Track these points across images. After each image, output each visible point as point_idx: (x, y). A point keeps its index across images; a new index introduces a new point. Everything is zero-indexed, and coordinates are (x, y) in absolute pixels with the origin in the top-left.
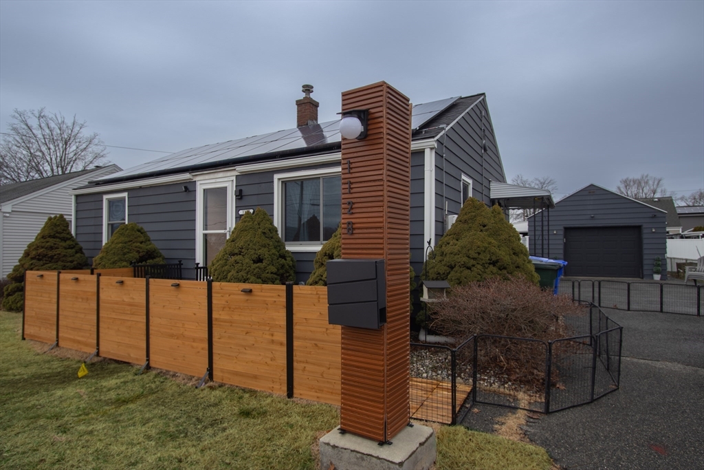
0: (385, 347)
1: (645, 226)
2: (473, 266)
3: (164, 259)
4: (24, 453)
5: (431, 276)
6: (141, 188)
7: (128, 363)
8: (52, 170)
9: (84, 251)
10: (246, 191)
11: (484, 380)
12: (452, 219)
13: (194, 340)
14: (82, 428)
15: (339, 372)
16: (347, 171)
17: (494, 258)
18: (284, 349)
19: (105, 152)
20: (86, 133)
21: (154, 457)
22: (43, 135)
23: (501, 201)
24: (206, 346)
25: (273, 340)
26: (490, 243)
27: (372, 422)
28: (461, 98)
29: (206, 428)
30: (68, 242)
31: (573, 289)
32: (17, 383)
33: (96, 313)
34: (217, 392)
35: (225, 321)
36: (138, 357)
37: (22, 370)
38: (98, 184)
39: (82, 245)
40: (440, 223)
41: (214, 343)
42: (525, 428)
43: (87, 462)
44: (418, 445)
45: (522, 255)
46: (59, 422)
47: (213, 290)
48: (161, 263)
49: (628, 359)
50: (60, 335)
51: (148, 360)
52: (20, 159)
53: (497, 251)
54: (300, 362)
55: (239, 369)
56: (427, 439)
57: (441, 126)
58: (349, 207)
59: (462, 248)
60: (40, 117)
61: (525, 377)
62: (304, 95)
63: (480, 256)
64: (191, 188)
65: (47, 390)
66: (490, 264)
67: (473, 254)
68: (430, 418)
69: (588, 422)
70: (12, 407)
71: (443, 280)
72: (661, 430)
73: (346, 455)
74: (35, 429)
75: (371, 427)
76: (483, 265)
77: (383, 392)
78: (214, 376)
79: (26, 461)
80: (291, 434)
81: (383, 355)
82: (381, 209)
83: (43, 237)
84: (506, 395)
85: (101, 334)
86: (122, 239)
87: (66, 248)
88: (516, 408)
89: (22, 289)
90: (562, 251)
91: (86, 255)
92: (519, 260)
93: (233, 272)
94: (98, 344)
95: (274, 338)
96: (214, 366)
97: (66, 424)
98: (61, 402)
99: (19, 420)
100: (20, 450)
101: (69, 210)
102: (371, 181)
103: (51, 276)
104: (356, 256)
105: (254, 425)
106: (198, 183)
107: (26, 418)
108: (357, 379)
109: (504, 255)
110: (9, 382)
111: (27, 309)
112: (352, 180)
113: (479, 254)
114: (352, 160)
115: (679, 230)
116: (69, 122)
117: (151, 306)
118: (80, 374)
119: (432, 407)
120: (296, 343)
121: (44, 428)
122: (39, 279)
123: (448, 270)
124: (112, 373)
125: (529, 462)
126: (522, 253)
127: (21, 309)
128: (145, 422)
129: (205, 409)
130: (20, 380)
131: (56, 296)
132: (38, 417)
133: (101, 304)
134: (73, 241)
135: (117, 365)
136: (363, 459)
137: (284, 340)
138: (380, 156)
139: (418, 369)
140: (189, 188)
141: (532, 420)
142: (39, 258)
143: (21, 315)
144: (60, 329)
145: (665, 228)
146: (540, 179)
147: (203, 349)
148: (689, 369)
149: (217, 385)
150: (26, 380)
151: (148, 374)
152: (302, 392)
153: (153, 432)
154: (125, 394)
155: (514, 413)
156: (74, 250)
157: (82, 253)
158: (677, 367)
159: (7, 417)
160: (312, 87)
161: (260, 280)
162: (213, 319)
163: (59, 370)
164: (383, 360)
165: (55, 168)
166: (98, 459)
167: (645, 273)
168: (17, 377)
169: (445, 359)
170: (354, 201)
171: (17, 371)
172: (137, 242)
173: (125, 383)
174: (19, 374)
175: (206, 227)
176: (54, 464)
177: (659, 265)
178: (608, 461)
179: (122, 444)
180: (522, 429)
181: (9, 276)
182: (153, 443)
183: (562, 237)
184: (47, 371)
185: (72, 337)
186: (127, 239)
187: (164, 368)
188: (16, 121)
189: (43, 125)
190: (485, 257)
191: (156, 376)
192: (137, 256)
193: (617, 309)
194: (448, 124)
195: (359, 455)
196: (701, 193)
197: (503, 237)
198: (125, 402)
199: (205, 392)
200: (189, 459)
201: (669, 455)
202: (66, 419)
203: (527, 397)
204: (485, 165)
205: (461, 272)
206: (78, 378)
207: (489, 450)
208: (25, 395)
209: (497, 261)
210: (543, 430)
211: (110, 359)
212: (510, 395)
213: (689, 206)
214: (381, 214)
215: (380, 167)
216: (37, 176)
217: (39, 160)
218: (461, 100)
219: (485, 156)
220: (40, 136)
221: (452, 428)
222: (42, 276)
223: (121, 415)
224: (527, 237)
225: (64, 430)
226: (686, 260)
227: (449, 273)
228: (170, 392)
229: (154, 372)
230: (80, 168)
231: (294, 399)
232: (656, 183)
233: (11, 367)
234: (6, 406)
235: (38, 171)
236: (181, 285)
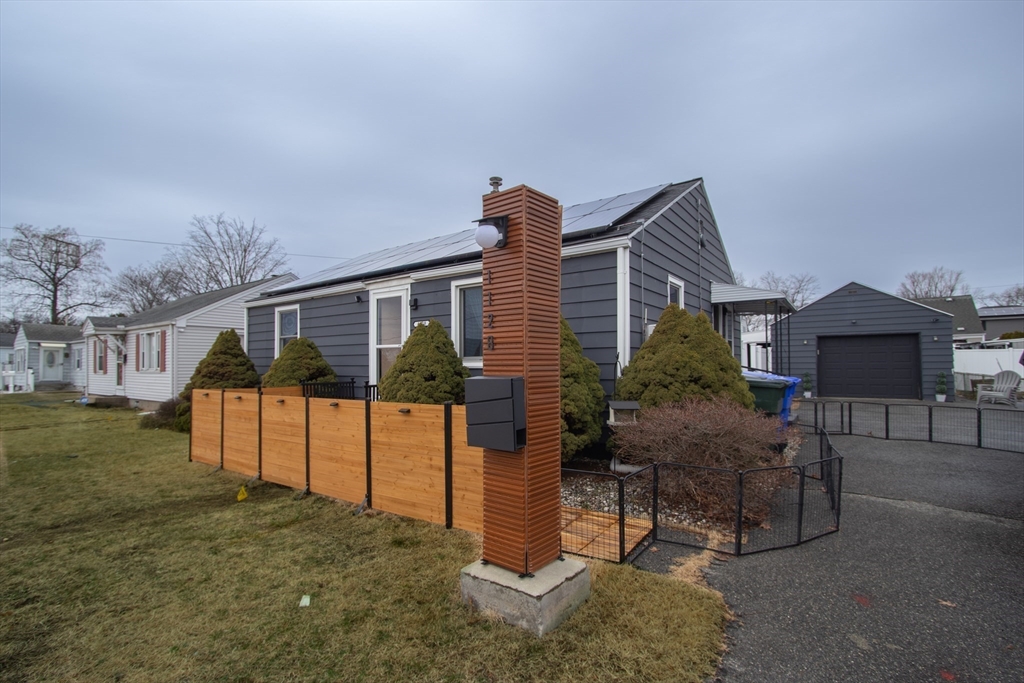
0: (526, 471)
1: (923, 333)
2: (671, 383)
3: (336, 376)
4: (175, 571)
5: (623, 396)
6: (312, 298)
7: (289, 488)
8: (231, 280)
9: (256, 368)
10: (422, 300)
11: (674, 516)
12: (651, 328)
13: (353, 464)
14: (233, 550)
15: (482, 497)
16: (487, 282)
17: (696, 375)
18: (443, 475)
19: (284, 259)
20: (266, 238)
21: (296, 581)
22: (222, 243)
23: (727, 306)
24: (365, 470)
25: (431, 465)
26: (691, 357)
27: (514, 552)
28: (672, 185)
29: (354, 555)
30: (240, 359)
31: (816, 412)
32: (178, 505)
33: (258, 434)
34: (374, 520)
35: (383, 444)
36: (297, 481)
37: (185, 492)
38: (270, 295)
39: (254, 361)
40: (637, 333)
41: (373, 467)
42: (707, 570)
43: (232, 583)
44: (564, 580)
45: (731, 371)
46: (213, 544)
47: (372, 410)
48: (333, 381)
49: (864, 497)
50: (225, 457)
51: (308, 485)
52: (200, 269)
53: (700, 366)
54: (460, 489)
55: (398, 495)
56: (577, 575)
57: (638, 221)
58: (489, 320)
59: (658, 363)
60: (219, 223)
61: (724, 513)
62: (492, 189)
63: (679, 373)
64: (364, 298)
65: (206, 513)
66: (691, 381)
67: (670, 370)
68: (596, 555)
69: (786, 566)
70: (170, 528)
71: (636, 400)
72: (874, 579)
73: (486, 587)
74: (188, 549)
75: (512, 557)
76: (682, 383)
77: (524, 520)
78: (373, 503)
79: (176, 578)
80: (440, 565)
81: (523, 480)
82: (520, 323)
83: (214, 354)
84: (696, 533)
85: (263, 457)
86: (292, 355)
87: (237, 366)
88: (702, 548)
89: (189, 409)
90: (814, 366)
91: (258, 373)
92: (728, 377)
93: (403, 391)
94: (260, 467)
95: (433, 463)
96: (373, 492)
97: (218, 546)
98: (217, 524)
99: (176, 540)
100: (172, 568)
101: (242, 325)
102: (510, 292)
103: (216, 394)
104: (497, 373)
105: (404, 555)
106: (371, 293)
107: (181, 538)
108: (498, 506)
109: (708, 371)
110: (171, 503)
111: (194, 429)
112: (493, 292)
113: (678, 370)
114: (492, 270)
115: (982, 339)
116: (248, 227)
117: (311, 427)
118: (240, 498)
119: (604, 543)
120: (455, 468)
121: (196, 548)
122: (204, 398)
123: (642, 388)
124: (272, 497)
125: (698, 606)
126: (731, 369)
127: (189, 430)
128: (294, 547)
129: (358, 537)
130: (181, 501)
131: (220, 416)
132: (194, 538)
133: (263, 424)
134: (245, 357)
135: (278, 490)
136: (502, 592)
137: (443, 465)
138: (520, 265)
139: (600, 502)
140: (361, 299)
141: (717, 562)
142: (211, 375)
143: (188, 436)
144: (225, 451)
145: (951, 335)
146: (797, 275)
147: (361, 473)
148: (939, 510)
149: (375, 513)
150: (187, 502)
151: (307, 499)
152: (461, 522)
153: (301, 557)
154: (280, 519)
155: (699, 554)
156: (245, 367)
157: (254, 370)
158: (925, 508)
159: (164, 537)
160: (501, 180)
161: (432, 400)
162: (372, 442)
163: (221, 492)
164: (523, 486)
165: (234, 278)
166: (243, 580)
167: (925, 392)
168: (179, 499)
169: (634, 491)
170: (495, 313)
171: (179, 493)
172: (307, 358)
173: (283, 508)
174: (182, 496)
175: (379, 341)
176: (201, 583)
177: (943, 383)
178: (794, 610)
179: (268, 567)
180: (702, 571)
181: (181, 395)
182: (298, 568)
183: (814, 348)
184: (209, 493)
185: (235, 459)
186: (297, 356)
187: (324, 493)
188: (194, 229)
189: (222, 231)
190: (685, 374)
191: (315, 502)
192: (307, 373)
193: (873, 437)
194: (647, 219)
195: (498, 587)
196: (1019, 290)
197: (707, 350)
198: (279, 526)
199: (362, 519)
200: (330, 585)
201: (873, 607)
202: (218, 541)
203: (720, 537)
204: (702, 263)
205: (657, 391)
206: (237, 501)
207: (654, 592)
208: (184, 517)
209: (700, 378)
210: (728, 573)
211: (273, 483)
212: (701, 534)
213: (1002, 306)
214: (520, 328)
215: (520, 277)
216: (216, 287)
217: (218, 270)
218: (673, 188)
219: (703, 253)
220: (219, 244)
221: (620, 566)
222: (207, 395)
223: (273, 539)
224: (770, 349)
225: (215, 551)
226: (983, 376)
227: (643, 392)
228: (326, 518)
229: (313, 498)
230: (260, 277)
231: (452, 530)
232: (954, 278)
233: (175, 488)
234: (165, 526)
235: (218, 282)
236: (340, 404)
